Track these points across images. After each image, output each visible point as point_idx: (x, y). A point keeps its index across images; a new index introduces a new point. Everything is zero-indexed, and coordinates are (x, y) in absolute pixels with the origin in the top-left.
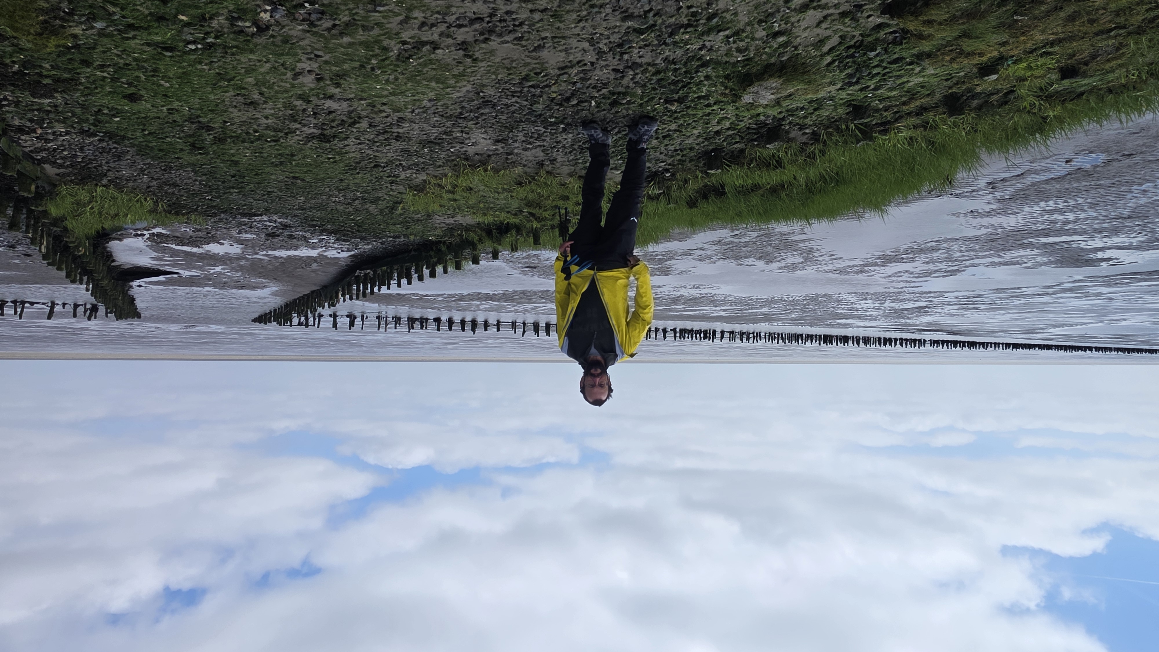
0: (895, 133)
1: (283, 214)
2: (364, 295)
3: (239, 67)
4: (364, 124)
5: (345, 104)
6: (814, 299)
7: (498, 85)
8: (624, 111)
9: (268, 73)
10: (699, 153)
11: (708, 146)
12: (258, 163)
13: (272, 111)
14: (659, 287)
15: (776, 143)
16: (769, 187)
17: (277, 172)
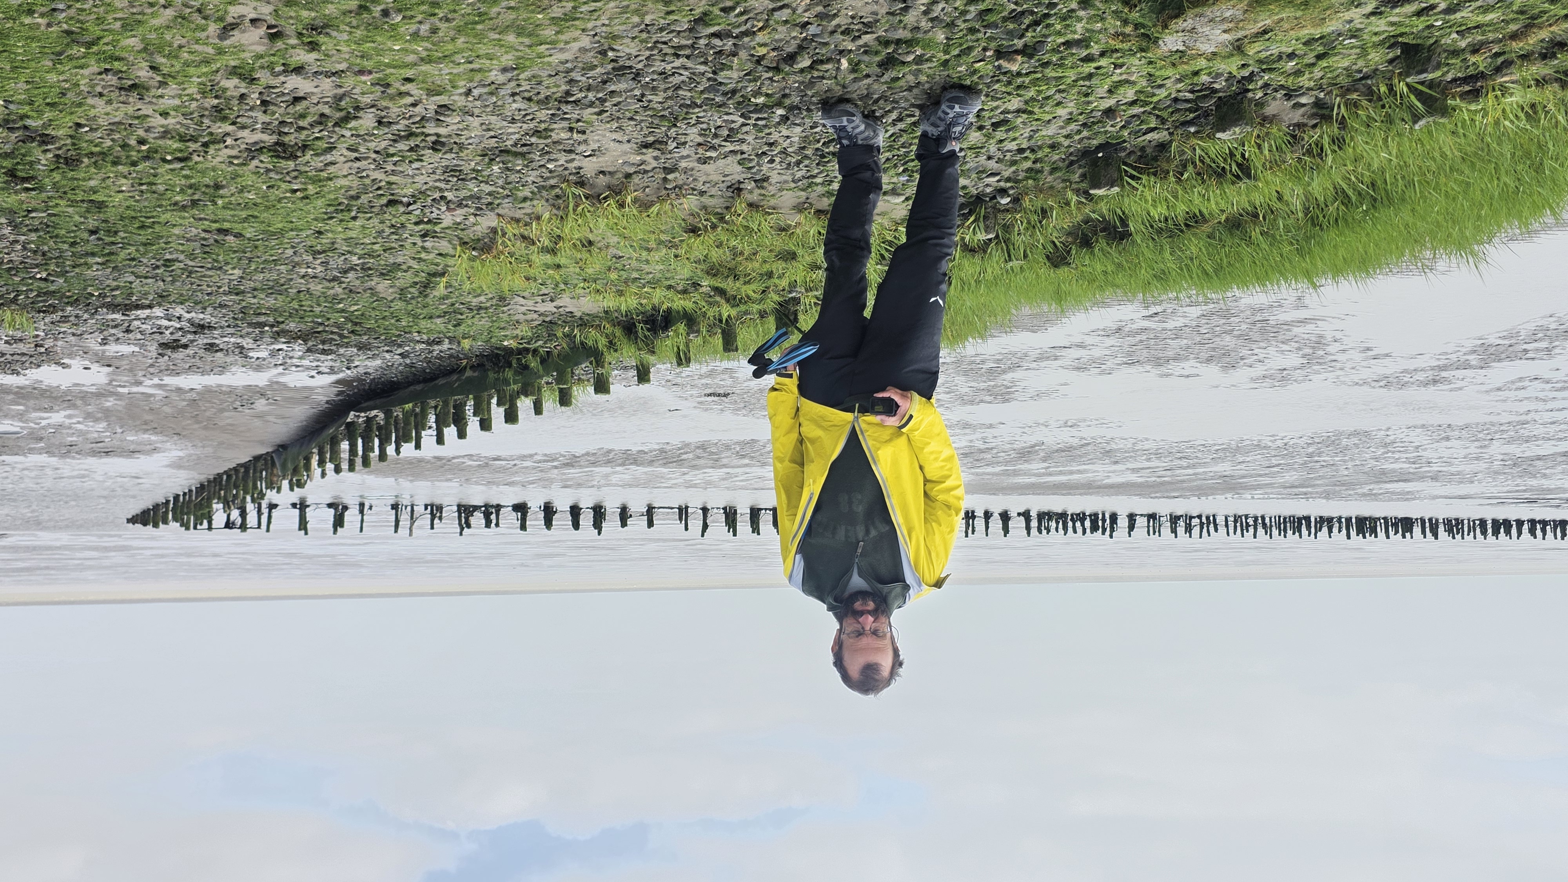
0: (1496, 97)
1: (196, 303)
2: (366, 462)
3: (110, 18)
4: (367, 121)
5: (327, 85)
6: (1332, 441)
7: (644, 35)
8: (910, 78)
9: (168, 27)
10: (1071, 154)
11: (1089, 138)
12: (146, 204)
13: (177, 102)
14: (991, 426)
15: (1237, 130)
16: (1223, 218)
17: (186, 222)
